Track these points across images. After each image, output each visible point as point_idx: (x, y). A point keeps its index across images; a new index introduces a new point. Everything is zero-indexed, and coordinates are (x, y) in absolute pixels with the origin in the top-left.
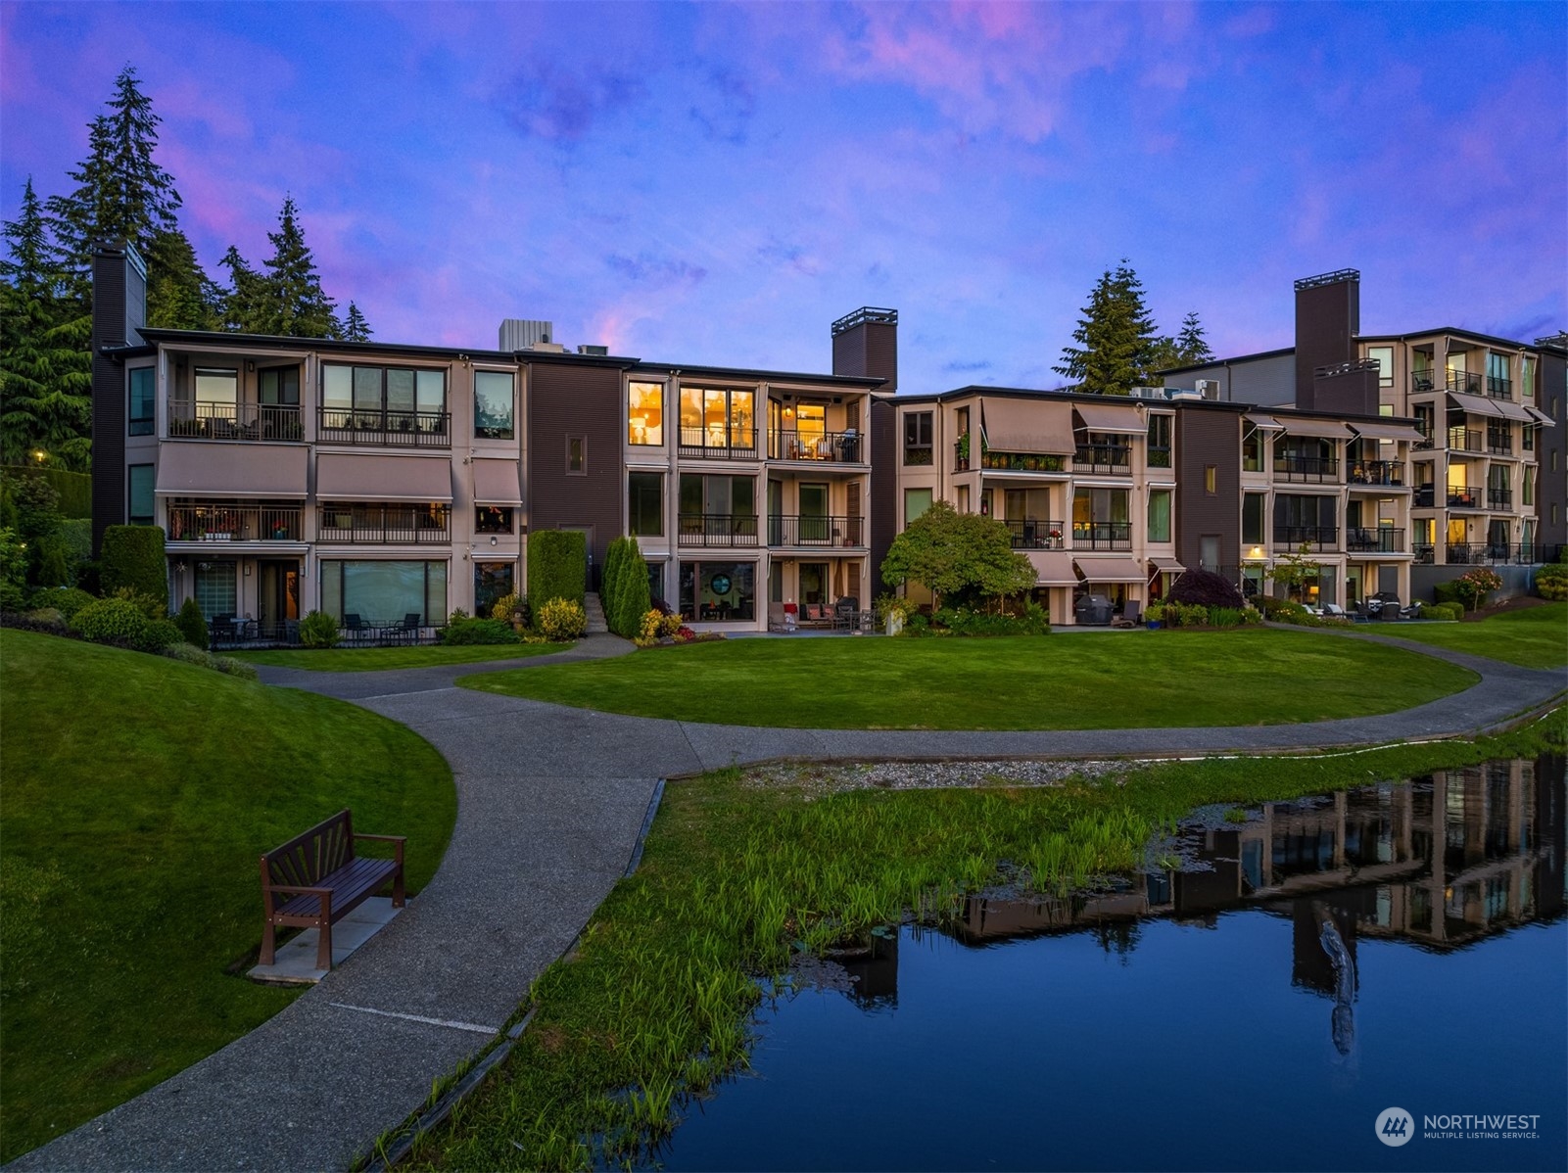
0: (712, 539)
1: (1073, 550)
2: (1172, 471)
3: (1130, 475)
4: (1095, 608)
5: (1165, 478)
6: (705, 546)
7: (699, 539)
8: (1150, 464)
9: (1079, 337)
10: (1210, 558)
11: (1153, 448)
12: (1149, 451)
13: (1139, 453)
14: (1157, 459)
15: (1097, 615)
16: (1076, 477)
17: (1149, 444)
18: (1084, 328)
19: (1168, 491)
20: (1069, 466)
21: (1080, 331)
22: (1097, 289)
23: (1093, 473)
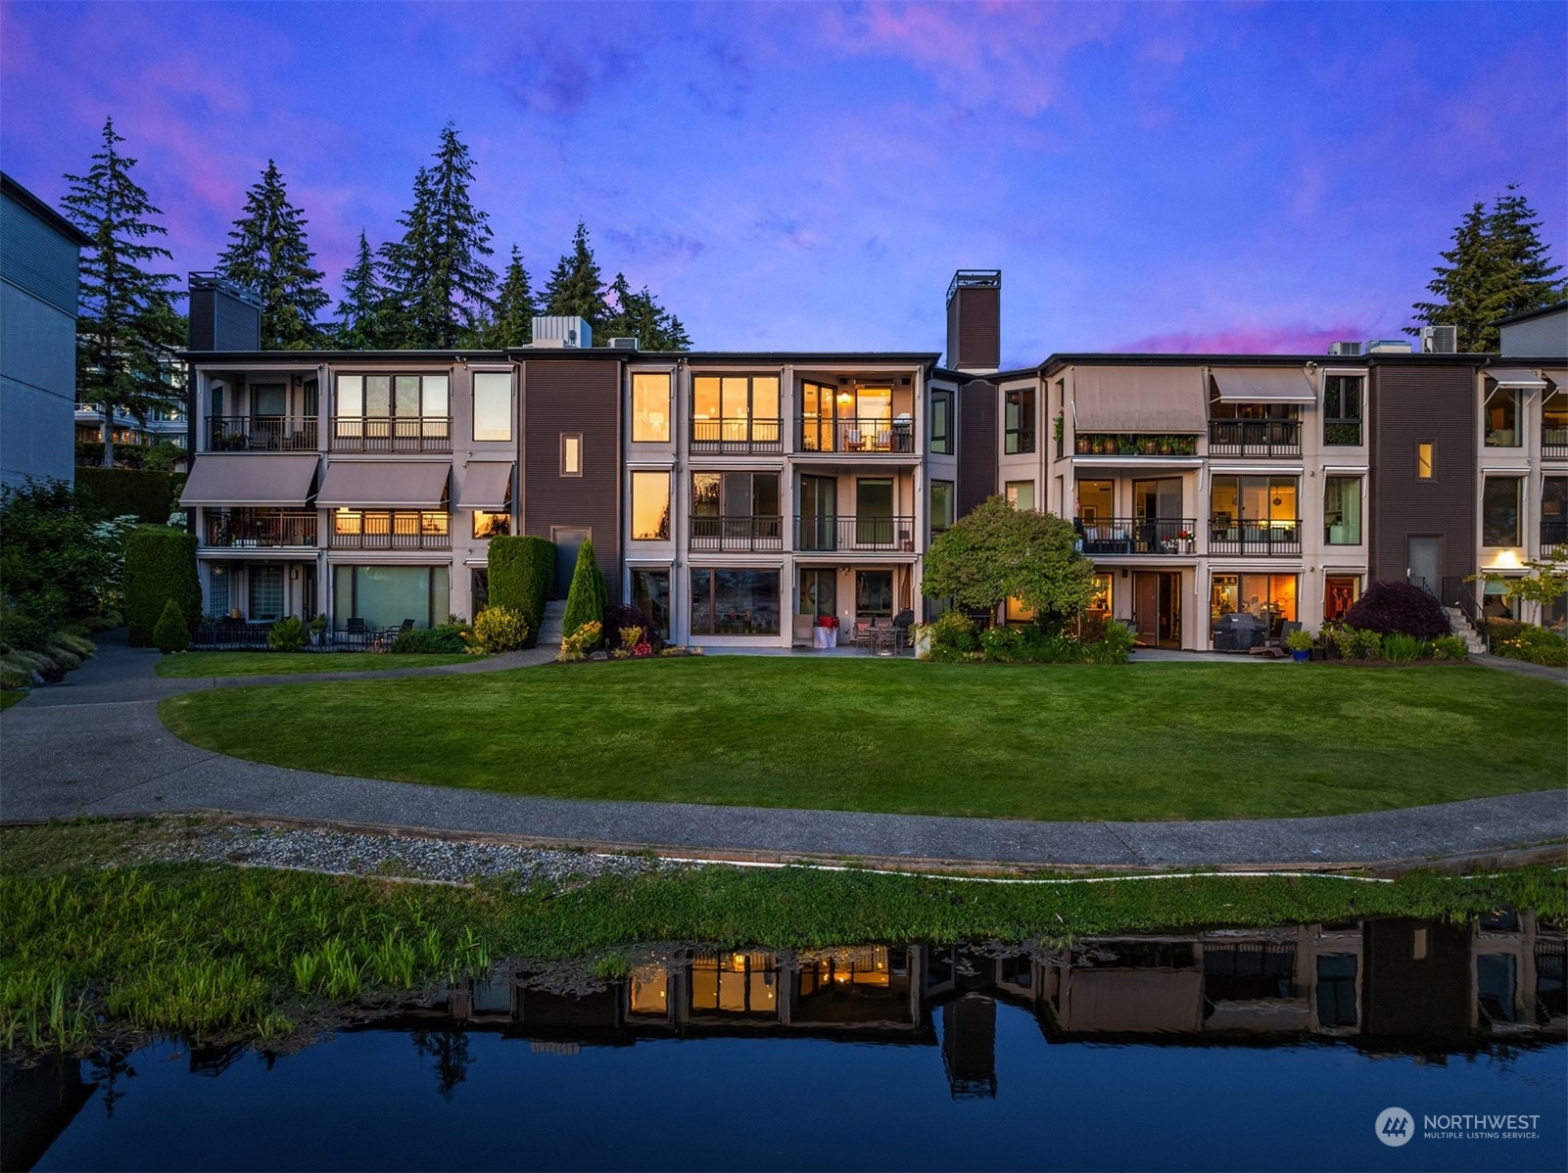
0: (728, 543)
1: (1209, 556)
2: (1365, 450)
3: (1299, 457)
4: (1234, 630)
5: (1355, 460)
6: (721, 551)
7: (714, 543)
8: (1328, 442)
9: (1436, 288)
10: (1424, 566)
11: (1332, 420)
12: (1326, 425)
13: (1312, 427)
14: (1340, 434)
15: (1238, 638)
16: (1212, 461)
17: (1327, 415)
18: (1444, 277)
19: (1358, 477)
20: (1203, 446)
21: (1439, 281)
22: (1463, 226)
23: (1242, 456)
